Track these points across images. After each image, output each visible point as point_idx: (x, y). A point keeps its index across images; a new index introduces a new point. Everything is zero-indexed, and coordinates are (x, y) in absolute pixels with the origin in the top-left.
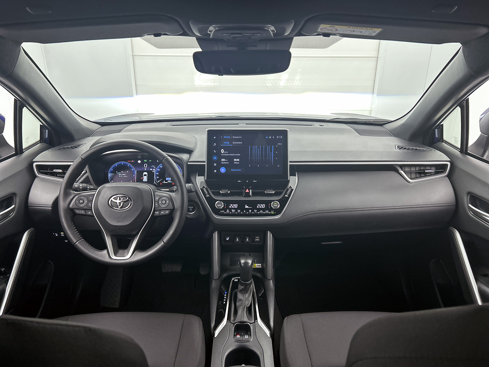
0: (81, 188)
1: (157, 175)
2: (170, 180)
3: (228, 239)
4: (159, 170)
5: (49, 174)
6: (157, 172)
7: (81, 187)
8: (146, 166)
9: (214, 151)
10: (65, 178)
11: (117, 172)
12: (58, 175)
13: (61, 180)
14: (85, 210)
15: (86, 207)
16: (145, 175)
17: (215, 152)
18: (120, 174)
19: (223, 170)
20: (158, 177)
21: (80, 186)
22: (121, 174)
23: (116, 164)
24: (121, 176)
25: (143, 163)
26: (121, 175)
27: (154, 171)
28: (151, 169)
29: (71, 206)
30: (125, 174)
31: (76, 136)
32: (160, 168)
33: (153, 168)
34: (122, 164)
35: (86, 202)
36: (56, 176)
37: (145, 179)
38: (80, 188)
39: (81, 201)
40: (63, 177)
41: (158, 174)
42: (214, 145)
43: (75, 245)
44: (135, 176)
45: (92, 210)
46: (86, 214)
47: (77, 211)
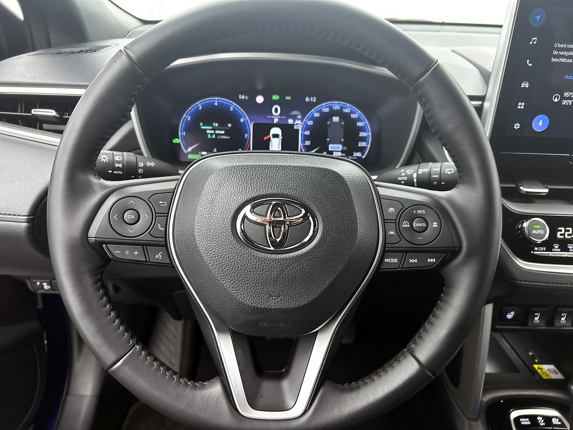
0: (120, 165)
1: (306, 138)
2: (338, 151)
3: (510, 316)
4: (310, 123)
5: (20, 121)
6: (307, 128)
7: (119, 163)
8: (276, 110)
9: (528, 61)
10: (66, 133)
11: (201, 124)
12: (45, 126)
13: (55, 139)
14: (144, 245)
15: (146, 237)
16: (276, 136)
17: (531, 65)
18: (210, 130)
19: (541, 123)
20: (308, 143)
21: (117, 158)
22: (213, 132)
23: (199, 105)
24: (214, 136)
25: (269, 103)
26: (212, 134)
27: (299, 125)
28: (290, 121)
29: (93, 232)
30: (223, 132)
31: (90, 30)
32: (312, 118)
33: (294, 118)
34: (216, 104)
35: (145, 217)
36: (41, 128)
37: (276, 144)
38: (117, 165)
39: (129, 216)
40: (61, 132)
41: (307, 133)
42: (531, 43)
43: (113, 372)
44: (250, 135)
45: (166, 245)
46: (146, 261)
47: (117, 252)
